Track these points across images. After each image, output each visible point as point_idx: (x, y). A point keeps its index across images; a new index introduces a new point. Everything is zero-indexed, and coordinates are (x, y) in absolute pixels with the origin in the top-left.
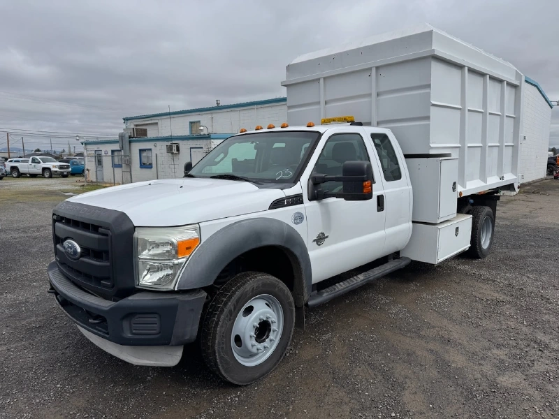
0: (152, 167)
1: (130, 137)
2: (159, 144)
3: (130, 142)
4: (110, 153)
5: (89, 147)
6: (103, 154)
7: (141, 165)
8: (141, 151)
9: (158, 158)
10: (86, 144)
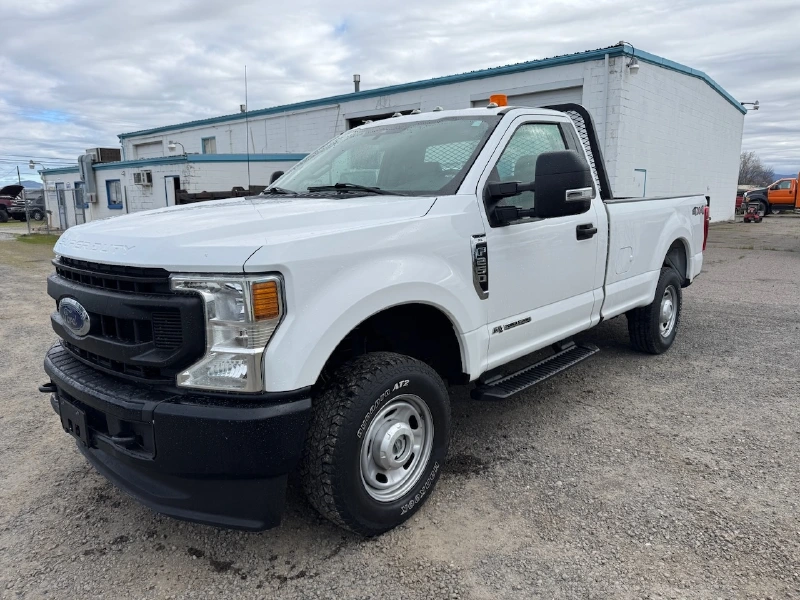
0: (121, 208)
1: (94, 162)
3: (94, 170)
4: (73, 186)
5: (49, 177)
6: (65, 188)
7: (109, 203)
8: (108, 183)
9: (129, 193)
10: (45, 173)
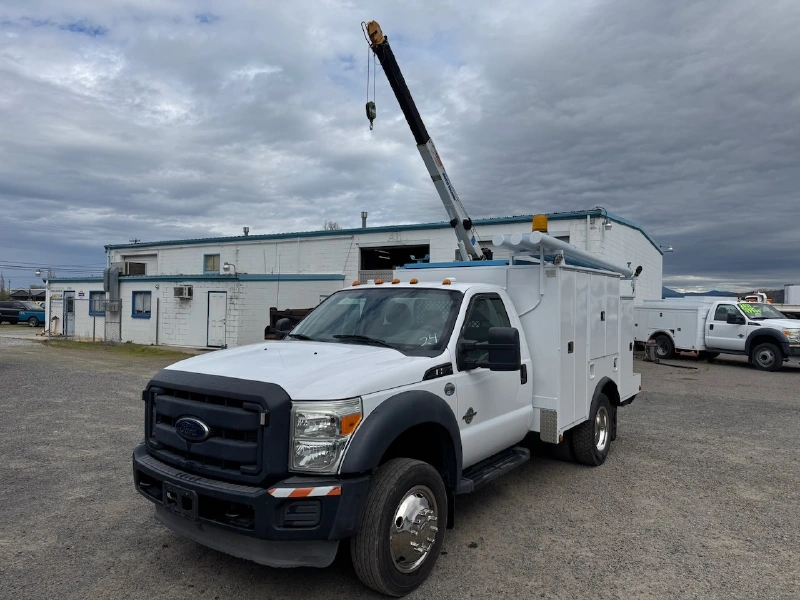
0: (149, 317)
1: (120, 274)
2: (162, 285)
3: (120, 281)
4: (87, 296)
5: (55, 286)
6: (77, 296)
7: (133, 313)
8: (135, 293)
9: (161, 305)
10: (51, 281)
